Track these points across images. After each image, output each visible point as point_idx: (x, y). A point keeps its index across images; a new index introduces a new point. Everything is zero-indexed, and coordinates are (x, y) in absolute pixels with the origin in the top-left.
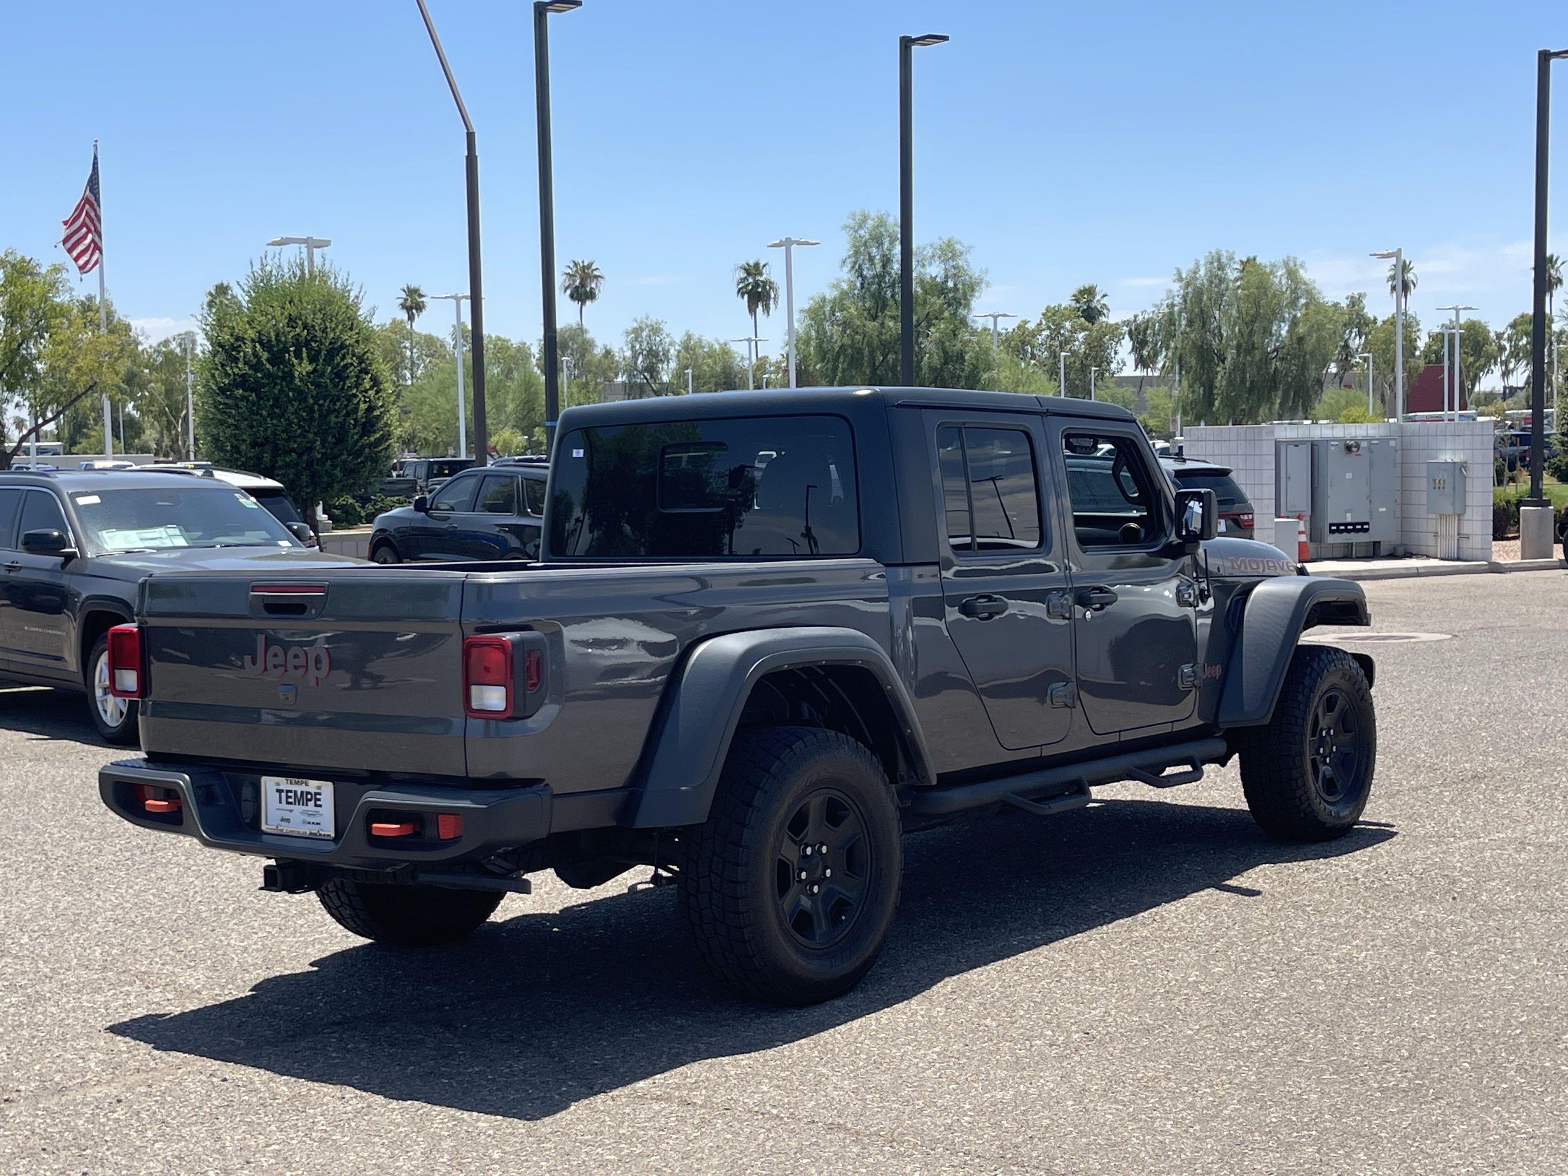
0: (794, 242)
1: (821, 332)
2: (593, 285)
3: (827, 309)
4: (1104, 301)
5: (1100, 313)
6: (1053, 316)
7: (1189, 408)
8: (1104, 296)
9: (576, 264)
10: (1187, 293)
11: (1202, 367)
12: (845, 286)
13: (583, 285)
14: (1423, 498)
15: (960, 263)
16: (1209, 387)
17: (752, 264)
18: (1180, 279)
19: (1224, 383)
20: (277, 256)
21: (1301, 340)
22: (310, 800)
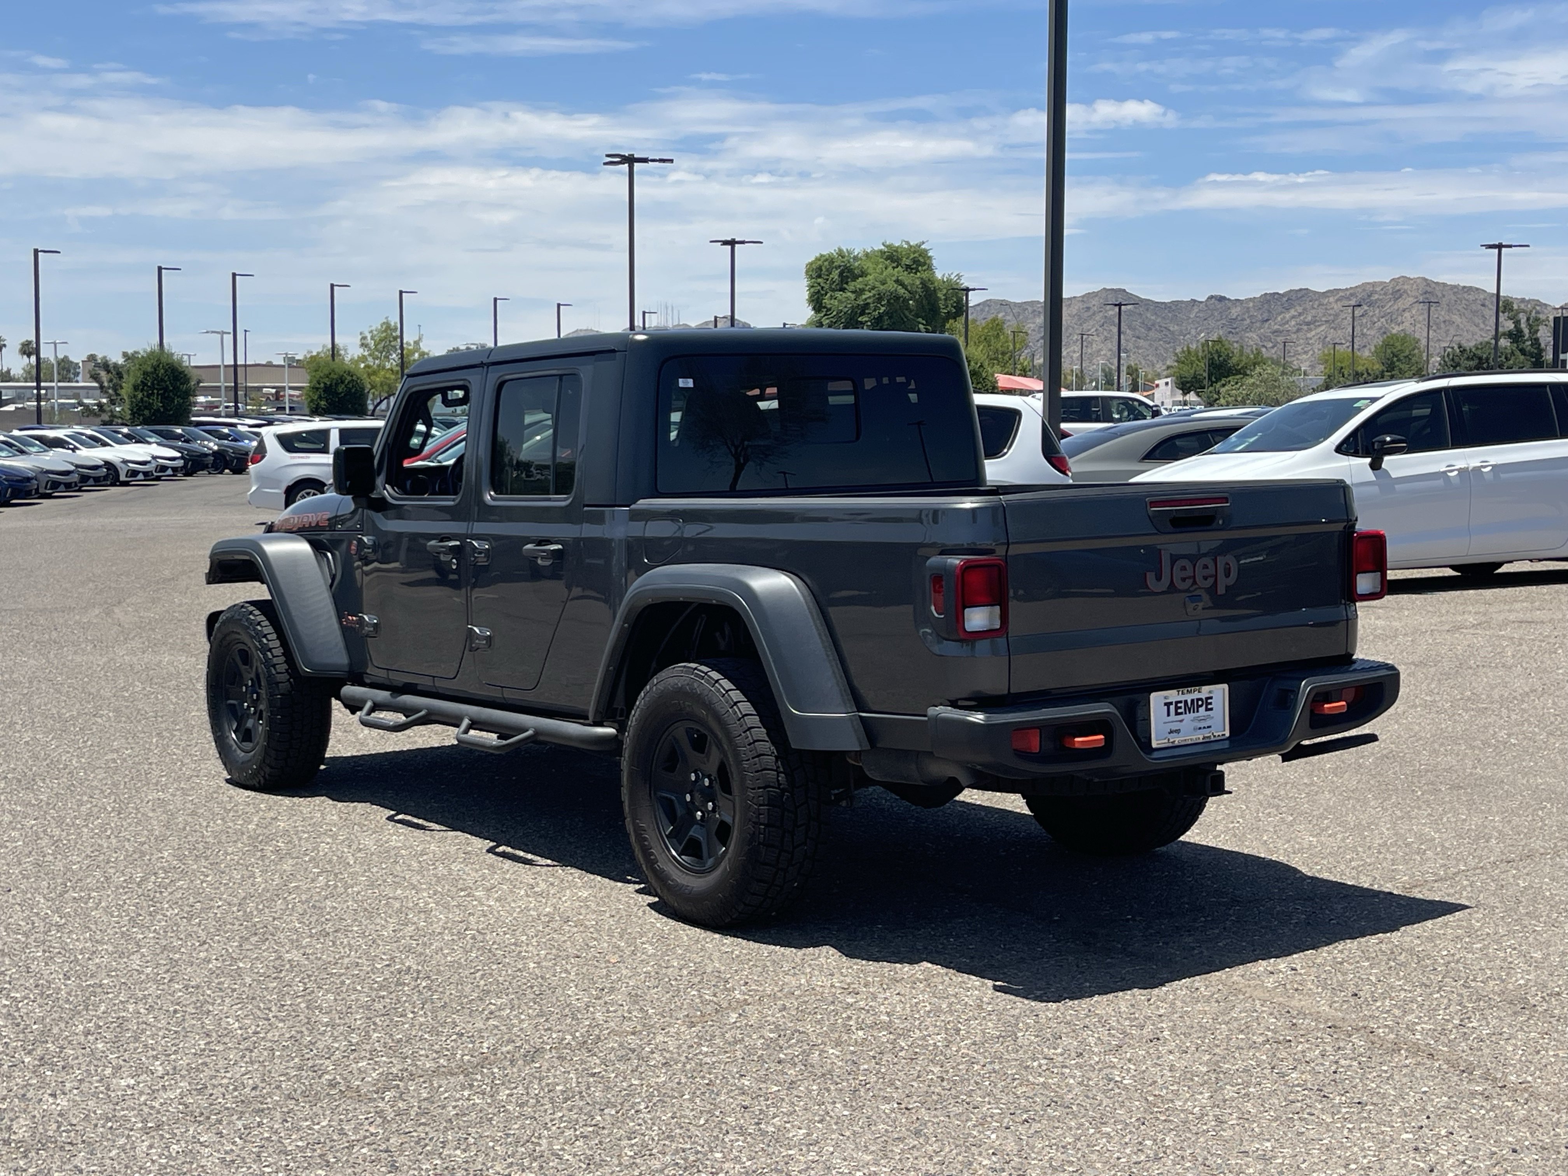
22: (1201, 706)
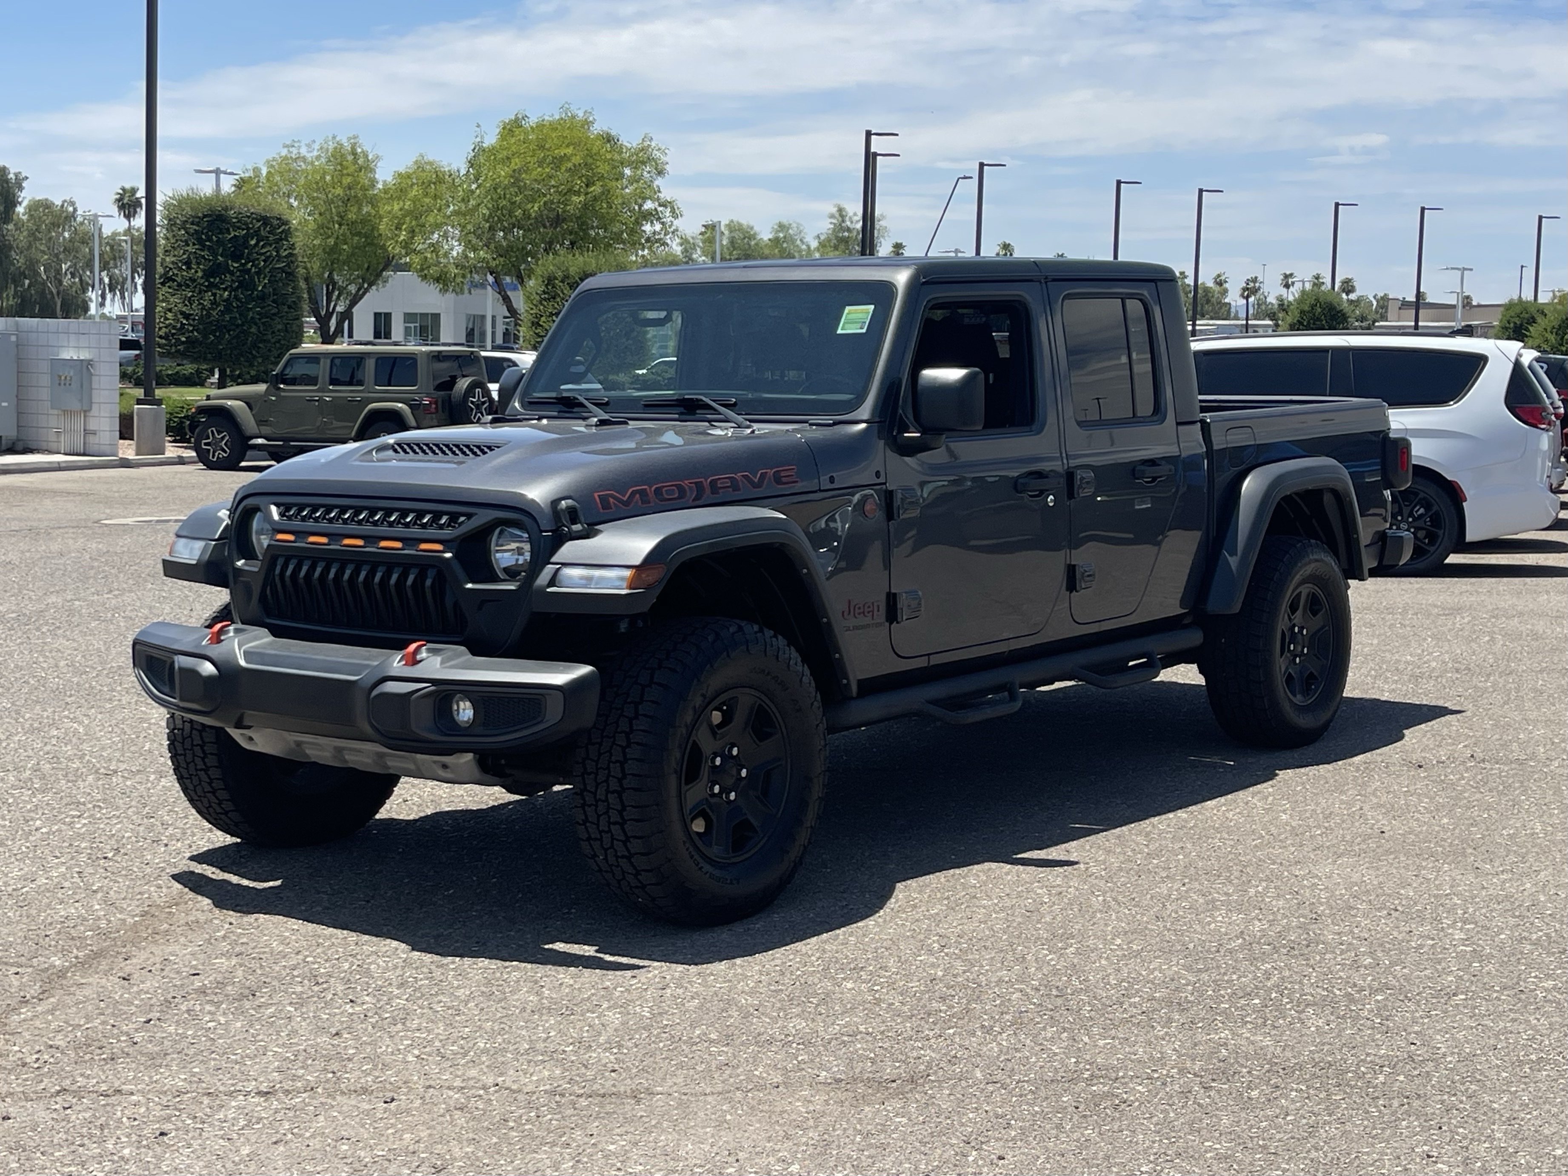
14: (44, 394)
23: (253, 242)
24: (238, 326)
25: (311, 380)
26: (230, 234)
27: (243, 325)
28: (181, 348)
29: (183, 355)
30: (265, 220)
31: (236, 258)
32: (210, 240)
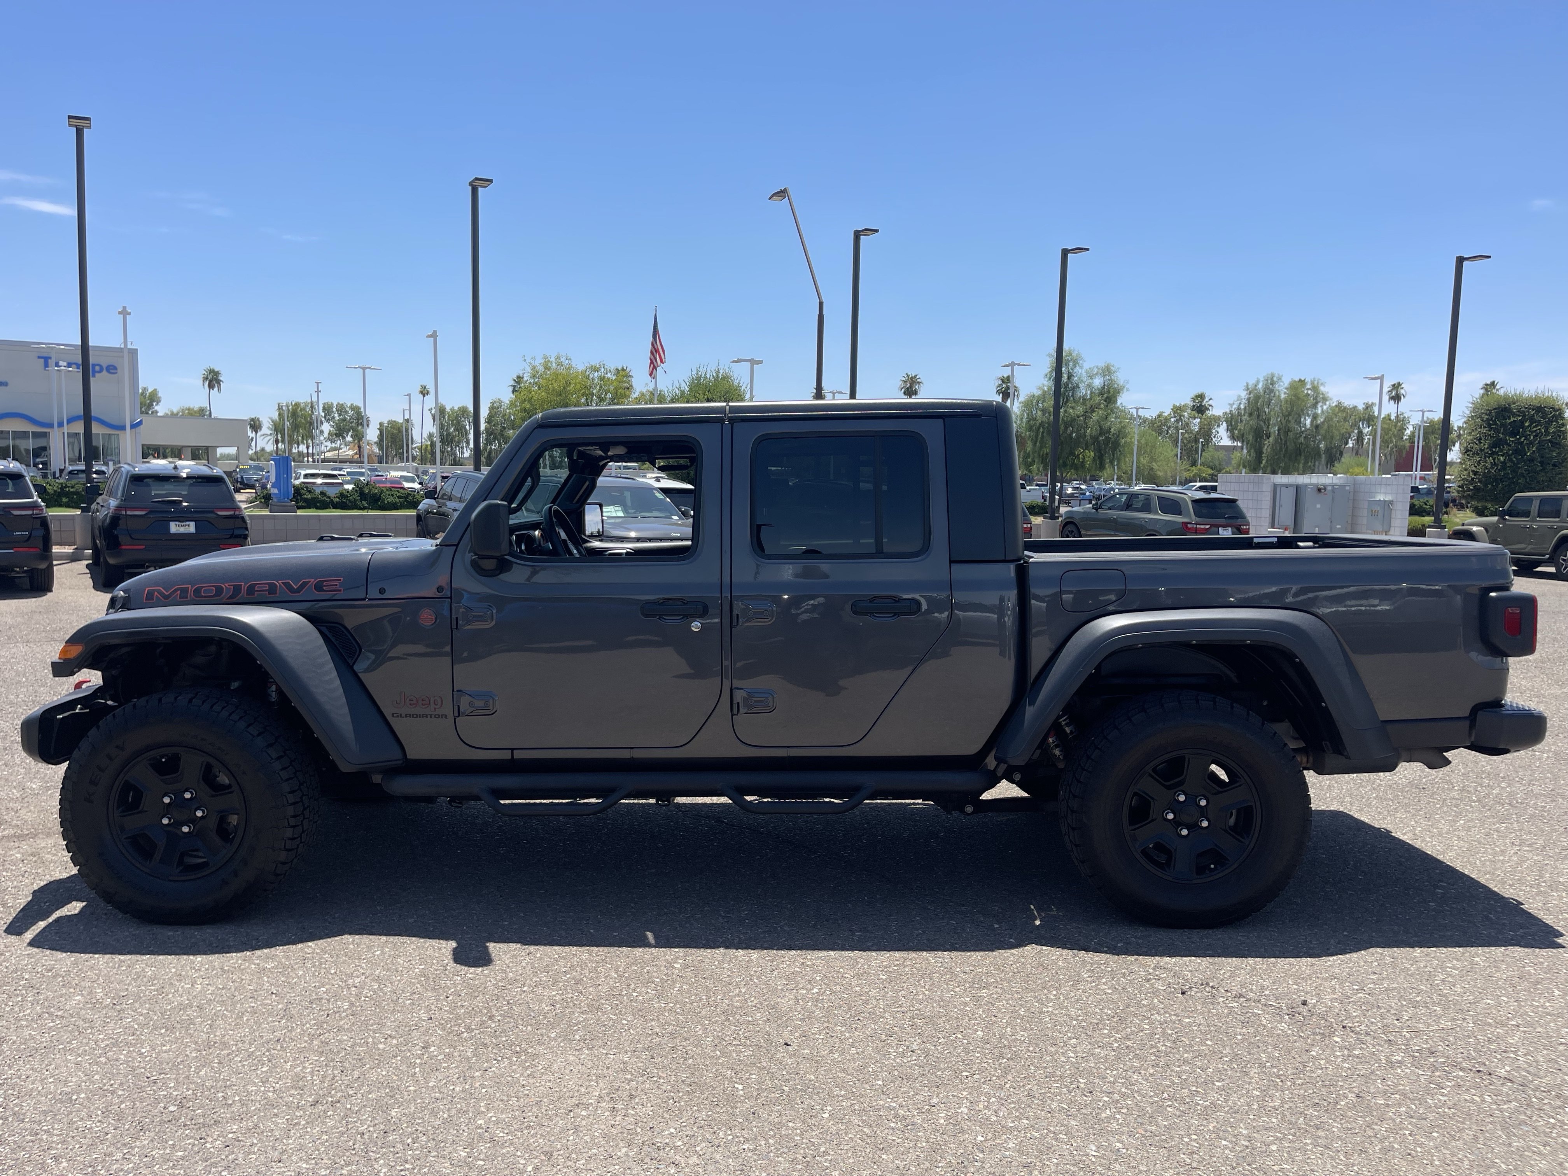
0: (1016, 364)
1: (1030, 413)
2: (917, 387)
3: (1034, 402)
4: (1211, 402)
5: (1208, 409)
6: (1178, 410)
7: (1246, 464)
8: (1211, 399)
9: (908, 376)
10: (1250, 398)
11: (1256, 440)
12: (1046, 388)
13: (911, 387)
14: (1365, 521)
15: (1113, 377)
16: (1259, 453)
17: (1005, 376)
18: (1248, 389)
19: (1269, 450)
20: (705, 367)
21: (1317, 427)
23: (1527, 424)
24: (1510, 479)
25: (1527, 514)
26: (1510, 419)
27: (1513, 478)
28: (1470, 493)
29: (1472, 498)
30: (1539, 409)
31: (1513, 434)
32: (1496, 424)
